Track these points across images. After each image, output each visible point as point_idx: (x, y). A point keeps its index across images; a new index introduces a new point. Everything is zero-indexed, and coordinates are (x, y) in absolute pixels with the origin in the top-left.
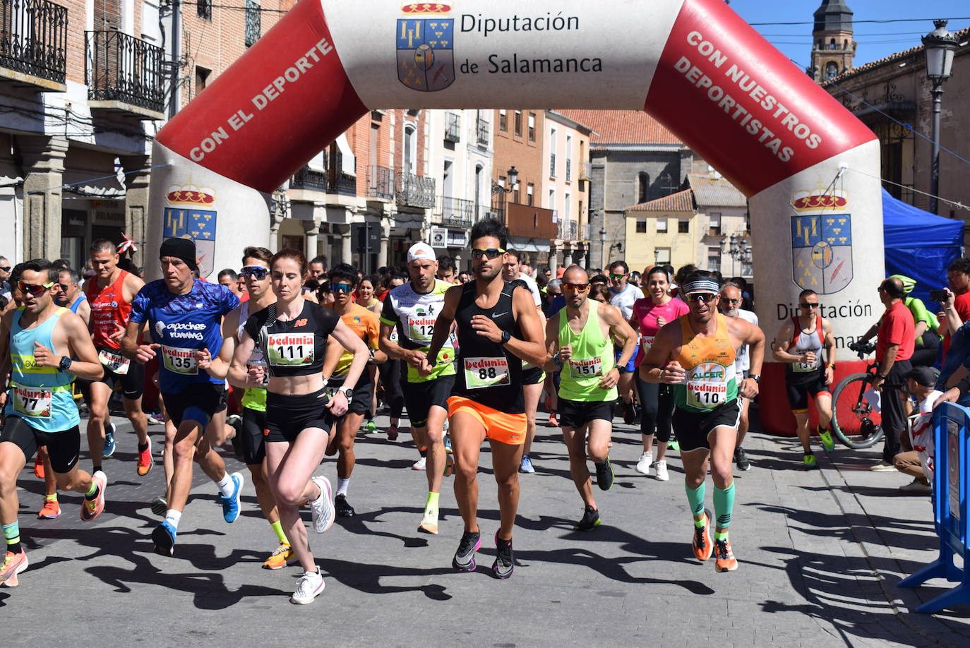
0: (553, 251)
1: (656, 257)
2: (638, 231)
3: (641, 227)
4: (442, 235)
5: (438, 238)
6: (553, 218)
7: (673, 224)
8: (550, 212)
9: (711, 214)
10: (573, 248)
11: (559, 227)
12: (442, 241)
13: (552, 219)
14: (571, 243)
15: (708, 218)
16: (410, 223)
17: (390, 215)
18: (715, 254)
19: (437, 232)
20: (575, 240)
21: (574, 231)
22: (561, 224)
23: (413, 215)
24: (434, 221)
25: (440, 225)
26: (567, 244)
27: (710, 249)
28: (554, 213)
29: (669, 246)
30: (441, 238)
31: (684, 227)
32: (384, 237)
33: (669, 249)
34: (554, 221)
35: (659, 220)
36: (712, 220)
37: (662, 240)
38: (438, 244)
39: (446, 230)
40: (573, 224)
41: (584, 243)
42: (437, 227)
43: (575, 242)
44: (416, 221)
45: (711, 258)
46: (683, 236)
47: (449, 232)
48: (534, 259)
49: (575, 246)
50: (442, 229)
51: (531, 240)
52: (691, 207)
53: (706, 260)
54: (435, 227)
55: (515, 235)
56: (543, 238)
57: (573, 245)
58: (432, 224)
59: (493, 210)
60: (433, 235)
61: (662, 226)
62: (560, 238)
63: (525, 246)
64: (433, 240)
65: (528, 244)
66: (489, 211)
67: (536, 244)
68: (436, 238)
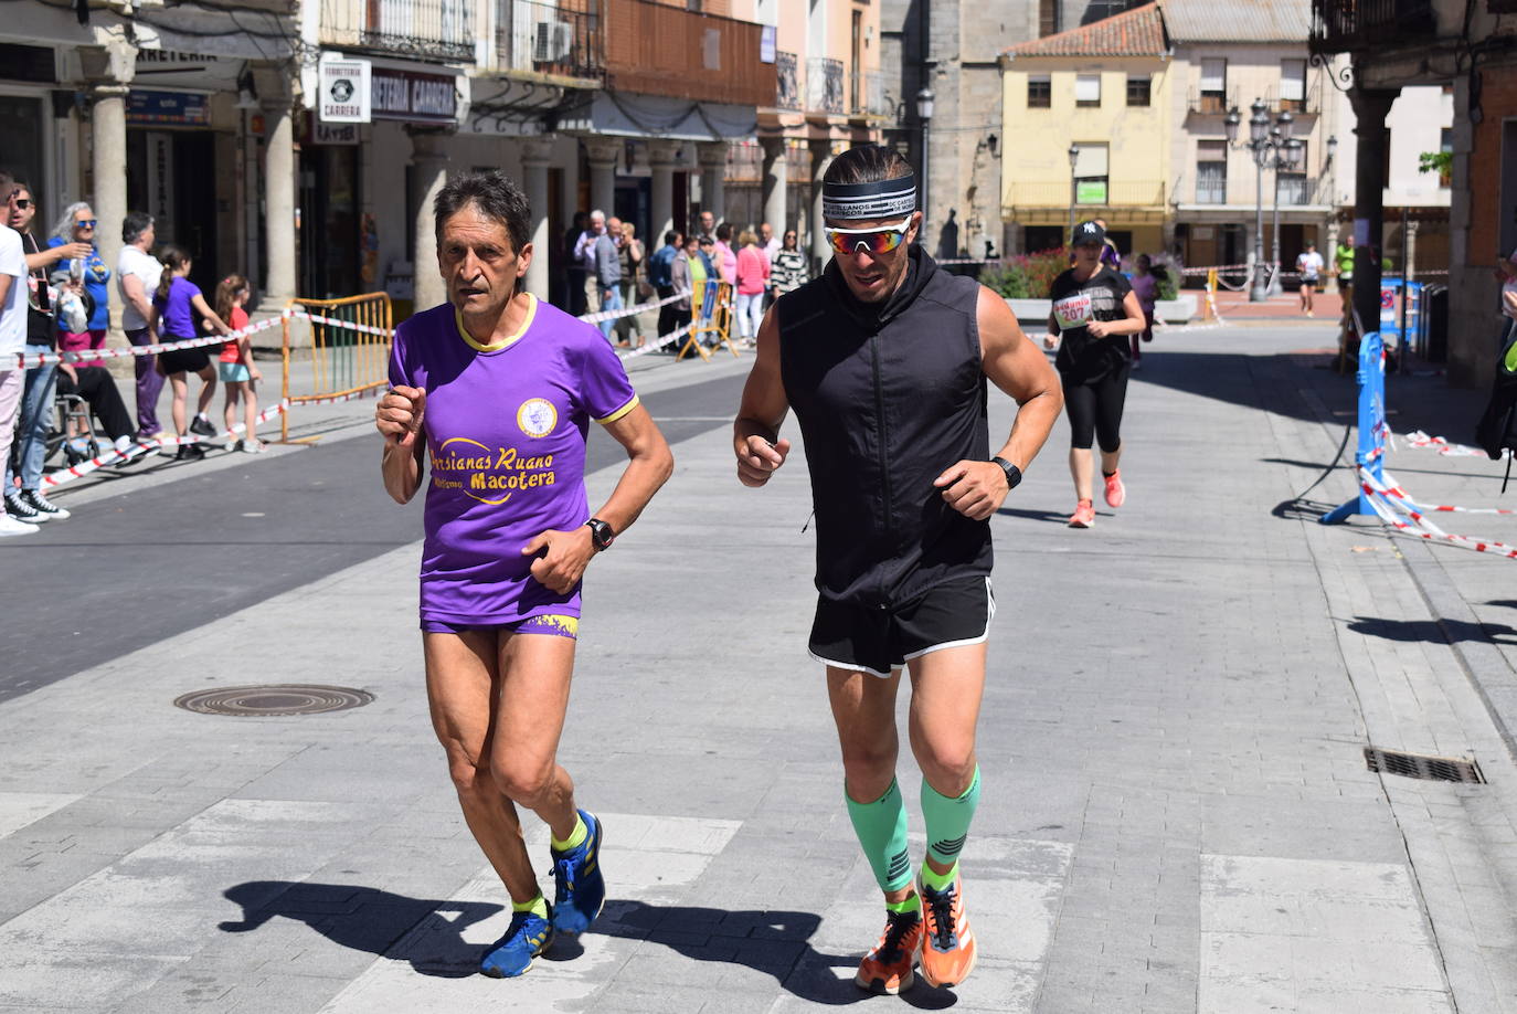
0: (772, 143)
1: (1073, 164)
2: (1032, 104)
3: (1040, 94)
4: (354, 80)
5: (342, 91)
6: (764, 47)
7: (1114, 85)
8: (754, 29)
9: (1203, 61)
11: (787, 75)
12: (352, 102)
13: (759, 51)
14: (832, 120)
15: (1198, 70)
16: (230, 40)
17: (128, 10)
18: (1215, 155)
19: (336, 72)
20: (841, 113)
21: (837, 88)
22: (793, 69)
23: (238, 15)
24: (328, 39)
25: (349, 51)
26: (819, 124)
27: (1203, 144)
28: (766, 34)
29: (1104, 138)
30: (350, 90)
31: (1139, 93)
32: (111, 81)
33: (1106, 144)
34: (767, 55)
35: (1081, 78)
36: (1205, 74)
37: (1089, 125)
38: (342, 111)
39: (365, 66)
40: (832, 71)
41: (869, 124)
42: (336, 57)
43: (844, 120)
44: (249, 33)
45: (1203, 166)
46: (1137, 113)
47: (376, 72)
48: (714, 164)
49: (843, 130)
50: (353, 62)
51: (695, 108)
52: (1158, 45)
53: (1191, 170)
54: (331, 57)
55: (633, 89)
56: (731, 103)
57: (837, 125)
58: (325, 47)
59: (562, 13)
60: (327, 83)
61: (1088, 90)
62: (792, 107)
63: (675, 125)
64: (327, 99)
65: (683, 118)
66: (549, 17)
67: (710, 120)
68: (333, 91)
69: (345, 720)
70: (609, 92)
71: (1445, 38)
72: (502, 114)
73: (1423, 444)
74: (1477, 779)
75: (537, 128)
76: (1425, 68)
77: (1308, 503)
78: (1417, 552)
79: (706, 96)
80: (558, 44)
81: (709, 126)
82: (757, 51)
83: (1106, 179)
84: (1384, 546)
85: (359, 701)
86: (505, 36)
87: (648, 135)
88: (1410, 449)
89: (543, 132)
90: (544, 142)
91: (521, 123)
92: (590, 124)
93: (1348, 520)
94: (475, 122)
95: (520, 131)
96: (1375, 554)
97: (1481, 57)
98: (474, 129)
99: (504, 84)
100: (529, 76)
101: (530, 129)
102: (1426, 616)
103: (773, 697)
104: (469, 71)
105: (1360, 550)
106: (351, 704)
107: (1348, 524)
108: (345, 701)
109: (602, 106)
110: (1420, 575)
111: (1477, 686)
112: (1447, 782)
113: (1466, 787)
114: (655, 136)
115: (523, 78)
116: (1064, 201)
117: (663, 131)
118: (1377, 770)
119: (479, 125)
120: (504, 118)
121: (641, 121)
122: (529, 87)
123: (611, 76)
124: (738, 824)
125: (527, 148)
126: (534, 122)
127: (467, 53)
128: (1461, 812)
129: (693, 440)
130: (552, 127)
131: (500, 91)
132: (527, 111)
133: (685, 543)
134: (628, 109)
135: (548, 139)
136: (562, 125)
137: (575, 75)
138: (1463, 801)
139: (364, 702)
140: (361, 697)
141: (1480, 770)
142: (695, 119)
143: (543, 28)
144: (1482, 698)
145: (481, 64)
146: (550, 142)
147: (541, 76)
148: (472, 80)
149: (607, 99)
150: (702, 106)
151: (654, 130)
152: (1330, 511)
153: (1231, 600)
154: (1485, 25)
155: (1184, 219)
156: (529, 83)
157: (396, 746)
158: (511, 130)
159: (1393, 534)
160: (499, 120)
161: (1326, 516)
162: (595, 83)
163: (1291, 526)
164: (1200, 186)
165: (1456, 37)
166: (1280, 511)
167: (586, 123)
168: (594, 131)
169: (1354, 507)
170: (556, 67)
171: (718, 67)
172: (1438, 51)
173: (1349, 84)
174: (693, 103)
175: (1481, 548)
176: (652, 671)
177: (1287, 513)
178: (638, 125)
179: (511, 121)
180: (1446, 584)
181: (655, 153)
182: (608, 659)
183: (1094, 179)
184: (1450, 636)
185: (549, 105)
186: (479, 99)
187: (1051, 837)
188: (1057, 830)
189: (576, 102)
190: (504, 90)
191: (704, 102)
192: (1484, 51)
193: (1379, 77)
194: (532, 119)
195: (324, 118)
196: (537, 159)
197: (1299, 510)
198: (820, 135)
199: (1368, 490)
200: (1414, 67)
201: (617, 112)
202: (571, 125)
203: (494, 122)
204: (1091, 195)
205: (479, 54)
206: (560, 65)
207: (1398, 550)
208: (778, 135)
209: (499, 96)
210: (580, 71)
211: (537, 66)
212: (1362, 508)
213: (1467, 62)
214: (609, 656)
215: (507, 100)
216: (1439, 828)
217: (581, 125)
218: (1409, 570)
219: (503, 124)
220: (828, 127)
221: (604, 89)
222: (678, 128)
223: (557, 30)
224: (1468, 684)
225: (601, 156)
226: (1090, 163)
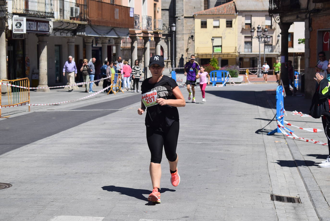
0: (133, 38)
1: (213, 43)
2: (202, 27)
3: (204, 25)
4: (22, 22)
5: (18, 25)
6: (131, 13)
7: (223, 22)
8: (128, 9)
9: (246, 16)
10: (150, 35)
11: (137, 20)
12: (21, 28)
14: (149, 32)
15: (244, 18)
18: (249, 40)
19: (17, 20)
20: (151, 30)
21: (150, 23)
22: (138, 19)
24: (15, 12)
25: (20, 15)
26: (145, 33)
27: (246, 37)
28: (131, 10)
29: (221, 36)
30: (21, 25)
31: (229, 24)
33: (221, 37)
34: (131, 15)
35: (214, 20)
36: (246, 19)
37: (216, 33)
38: (19, 31)
39: (25, 19)
40: (149, 19)
41: (159, 33)
42: (17, 16)
43: (152, 32)
45: (246, 43)
46: (229, 29)
47: (27, 20)
48: (118, 43)
49: (152, 34)
50: (21, 18)
51: (112, 29)
52: (234, 12)
53: (243, 44)
54: (15, 16)
55: (96, 24)
56: (122, 28)
57: (150, 33)
58: (14, 14)
59: (77, 5)
60: (15, 23)
61: (216, 23)
62: (138, 29)
63: (107, 33)
64: (14, 27)
65: (110, 32)
66: (73, 6)
67: (117, 32)
68: (16, 25)
69: (3, 192)
70: (90, 25)
71: (302, 9)
72: (62, 31)
73: (296, 114)
74: (299, 202)
75: (71, 34)
76: (298, 17)
77: (265, 130)
78: (291, 142)
79: (115, 26)
80: (76, 12)
81: (116, 34)
82: (129, 14)
83: (221, 46)
84: (283, 141)
85: (8, 186)
86: (62, 11)
87: (100, 36)
88: (293, 115)
89: (73, 35)
90: (73, 38)
91: (67, 33)
92: (85, 33)
93: (274, 134)
94: (54, 33)
95: (67, 35)
96: (280, 143)
97: (312, 14)
98: (54, 35)
99: (62, 23)
100: (68, 21)
101: (69, 35)
102: (291, 159)
103: (118, 183)
104: (53, 20)
105: (277, 142)
106: (6, 187)
107: (275, 135)
108: (4, 187)
109: (88, 29)
110: (291, 148)
111: (302, 177)
112: (291, 203)
113: (296, 204)
114: (102, 36)
115: (67, 22)
116: (210, 52)
117: (104, 35)
118: (273, 200)
119: (56, 34)
120: (62, 32)
121: (99, 33)
122: (68, 24)
123: (90, 21)
124: (103, 218)
125: (69, 40)
126: (70, 33)
127: (52, 15)
128: (294, 211)
129: (108, 115)
130: (75, 34)
131: (61, 25)
132: (68, 30)
133: (101, 142)
134: (94, 29)
135: (74, 37)
136: (78, 34)
137: (81, 20)
138: (295, 208)
139: (9, 187)
140: (9, 185)
141: (300, 200)
142: (112, 32)
143: (72, 9)
144: (303, 180)
145: (56, 18)
146: (75, 38)
147: (71, 21)
148: (53, 22)
149: (89, 27)
150: (114, 28)
151: (102, 35)
152: (270, 131)
153: (241, 156)
154: (312, 6)
155: (241, 56)
156: (69, 23)
157: (16, 199)
158: (64, 35)
159: (285, 137)
160: (61, 32)
161: (269, 133)
162: (86, 23)
163: (260, 136)
164: (245, 48)
165: (305, 9)
166: (257, 132)
167: (84, 33)
168: (86, 35)
169: (276, 131)
170: (76, 19)
171: (118, 18)
172: (301, 13)
173: (279, 22)
174: (112, 28)
175: (307, 141)
176: (87, 177)
177: (259, 132)
178: (98, 34)
179: (64, 33)
180: (297, 151)
181: (103, 41)
182: (76, 174)
183: (218, 46)
184: (297, 164)
185: (74, 28)
186: (55, 27)
187: (185, 220)
188: (187, 218)
189: (81, 28)
190: (62, 24)
191: (115, 27)
192: (312, 13)
193: (286, 20)
194: (69, 32)
195: (14, 32)
196: (71, 42)
197: (262, 131)
198: (146, 36)
199: (279, 126)
200: (295, 17)
201: (92, 30)
202: (80, 33)
203: (59, 33)
204: (217, 50)
205: (55, 15)
206: (77, 18)
207: (286, 142)
208: (135, 36)
209: (61, 26)
210: (82, 20)
211: (71, 18)
212: (278, 131)
213: (308, 15)
214: (76, 173)
215: (63, 27)
216: (288, 215)
217: (83, 33)
218: (289, 147)
219: (62, 34)
220: (148, 33)
221: (88, 24)
222: (108, 34)
223: (76, 9)
224: (300, 177)
225: (88, 41)
226: (217, 42)
